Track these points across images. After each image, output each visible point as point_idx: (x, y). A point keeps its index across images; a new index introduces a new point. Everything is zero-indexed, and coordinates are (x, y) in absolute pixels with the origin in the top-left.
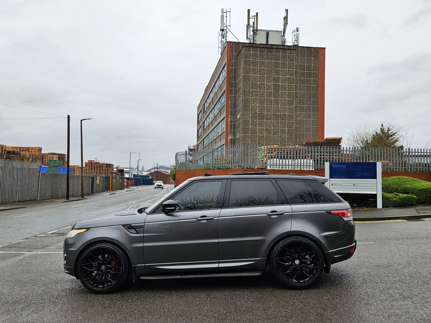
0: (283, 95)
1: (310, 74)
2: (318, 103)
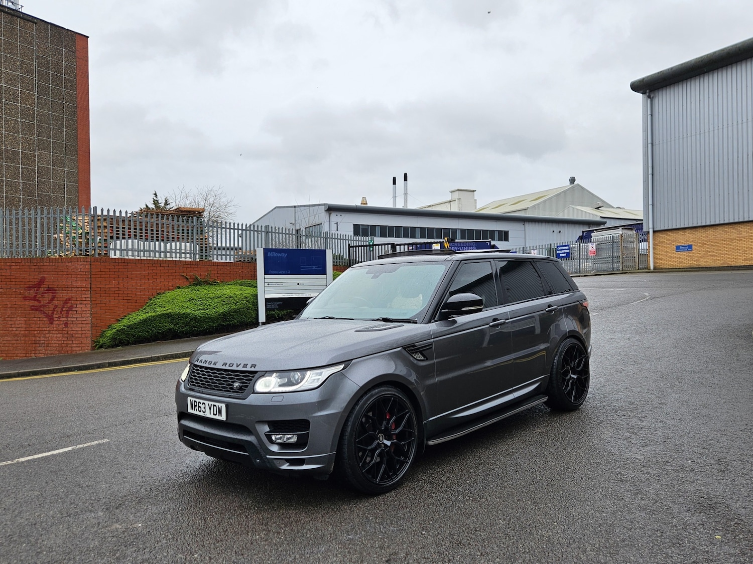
0: (9, 110)
1: (59, 80)
2: (77, 139)
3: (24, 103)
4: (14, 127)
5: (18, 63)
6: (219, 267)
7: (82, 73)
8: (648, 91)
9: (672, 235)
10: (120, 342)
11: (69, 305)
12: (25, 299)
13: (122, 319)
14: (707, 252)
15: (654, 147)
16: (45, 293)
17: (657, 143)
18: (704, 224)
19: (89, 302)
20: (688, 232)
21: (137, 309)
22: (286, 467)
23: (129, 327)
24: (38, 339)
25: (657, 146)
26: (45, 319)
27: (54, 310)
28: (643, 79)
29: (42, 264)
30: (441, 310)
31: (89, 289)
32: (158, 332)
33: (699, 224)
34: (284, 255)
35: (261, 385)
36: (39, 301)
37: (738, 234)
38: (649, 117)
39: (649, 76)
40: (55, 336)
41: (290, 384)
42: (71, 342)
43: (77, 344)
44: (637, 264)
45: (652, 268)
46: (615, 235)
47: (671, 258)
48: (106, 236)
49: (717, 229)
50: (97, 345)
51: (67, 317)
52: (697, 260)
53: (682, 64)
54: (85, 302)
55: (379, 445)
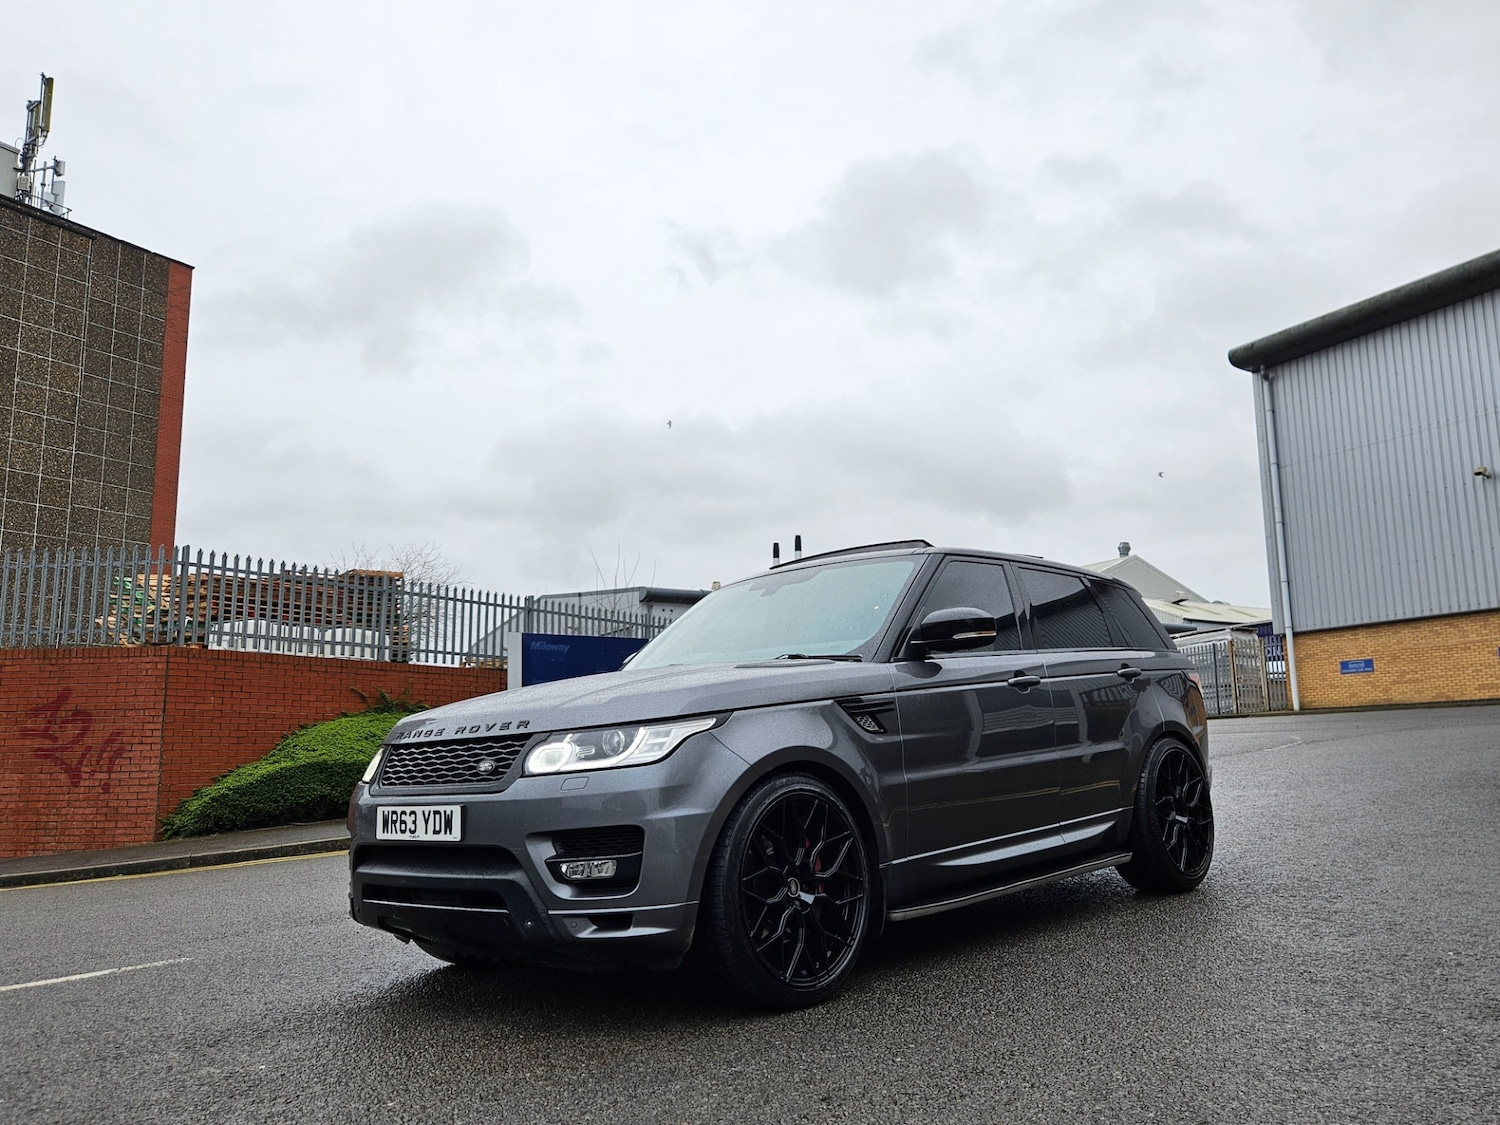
0: (26, 398)
1: (129, 346)
2: (154, 455)
3: (58, 384)
4: (32, 431)
5: (53, 311)
6: (428, 676)
7: (175, 332)
8: (1262, 367)
9: (1331, 641)
10: (216, 824)
11: (116, 746)
12: (25, 734)
13: (225, 776)
14: (1403, 673)
15: (1282, 470)
16: (67, 722)
17: (1288, 463)
18: (1392, 618)
19: (159, 740)
20: (1361, 634)
21: (256, 757)
22: (588, 933)
23: (236, 790)
24: (44, 818)
25: (1289, 469)
26: (62, 777)
27: (84, 755)
28: (1253, 345)
29: (67, 661)
30: (910, 640)
31: (161, 713)
32: (297, 803)
33: (1383, 619)
34: (564, 648)
35: (538, 761)
36: (55, 739)
37: (1461, 638)
38: (1269, 415)
39: (1263, 339)
40: (81, 811)
41: (601, 755)
42: (112, 825)
43: (125, 828)
44: (1266, 701)
45: (1296, 707)
46: (1218, 643)
47: (1333, 686)
48: (204, 616)
49: (1419, 627)
50: (167, 830)
51: (109, 771)
52: (1386, 690)
53: (1323, 317)
54: (149, 740)
55: (788, 901)
